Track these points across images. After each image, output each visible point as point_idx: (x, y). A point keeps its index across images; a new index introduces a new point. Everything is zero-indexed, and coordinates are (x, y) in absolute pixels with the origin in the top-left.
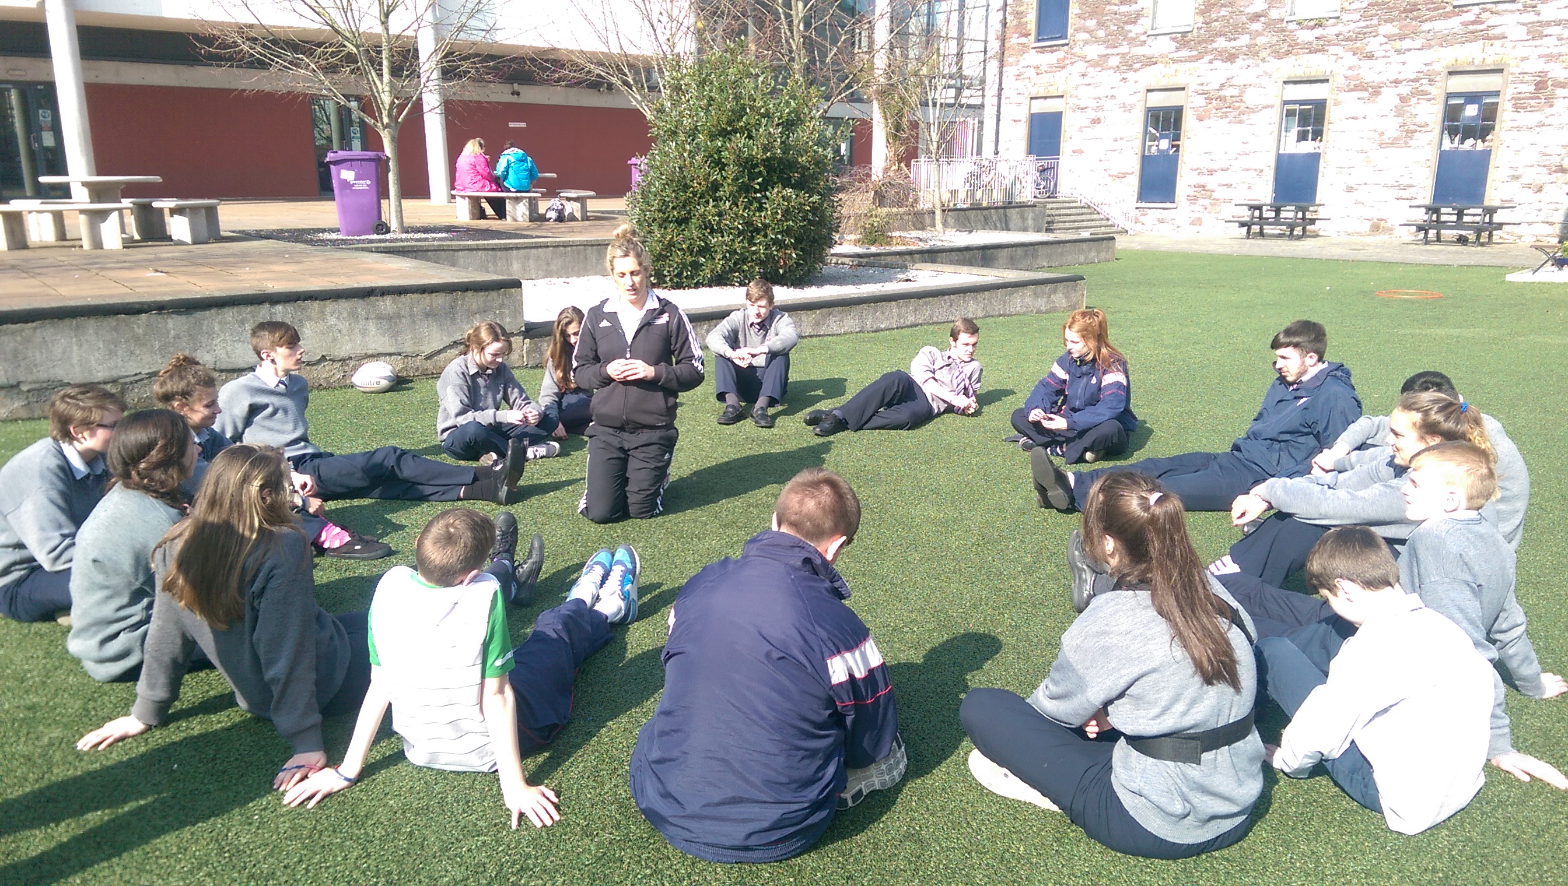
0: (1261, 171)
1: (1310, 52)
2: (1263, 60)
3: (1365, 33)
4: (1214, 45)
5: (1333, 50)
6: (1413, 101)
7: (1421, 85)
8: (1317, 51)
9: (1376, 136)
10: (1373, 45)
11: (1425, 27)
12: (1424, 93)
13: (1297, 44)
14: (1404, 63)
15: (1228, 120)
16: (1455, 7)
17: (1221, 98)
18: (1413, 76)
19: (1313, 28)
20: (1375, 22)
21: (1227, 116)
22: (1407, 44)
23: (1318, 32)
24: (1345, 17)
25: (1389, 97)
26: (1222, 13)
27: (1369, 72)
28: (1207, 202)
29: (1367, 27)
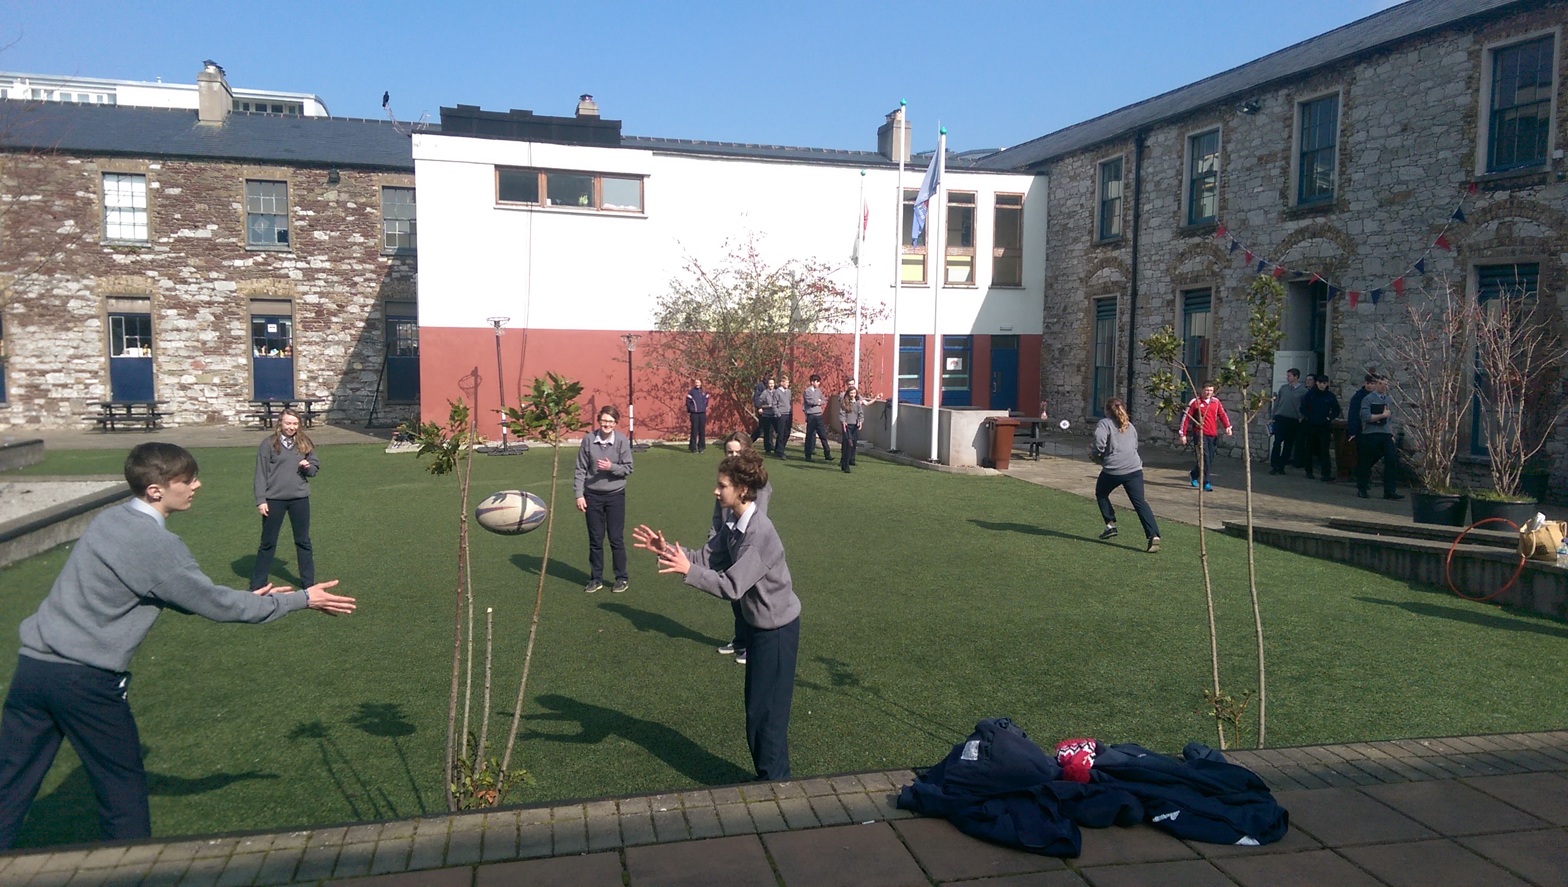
0: (97, 373)
1: (128, 274)
2: (83, 277)
3: (176, 263)
4: (29, 259)
5: (150, 273)
6: (226, 319)
7: (230, 307)
8: (133, 273)
9: (199, 345)
10: (185, 272)
11: (226, 263)
12: (233, 313)
13: (115, 266)
14: (213, 289)
15: (53, 327)
16: (247, 251)
17: (45, 307)
18: (222, 300)
19: (127, 254)
20: (182, 254)
21: (52, 324)
22: (214, 275)
23: (133, 258)
24: (157, 248)
25: (205, 314)
26: (32, 231)
27: (183, 292)
29: (177, 258)
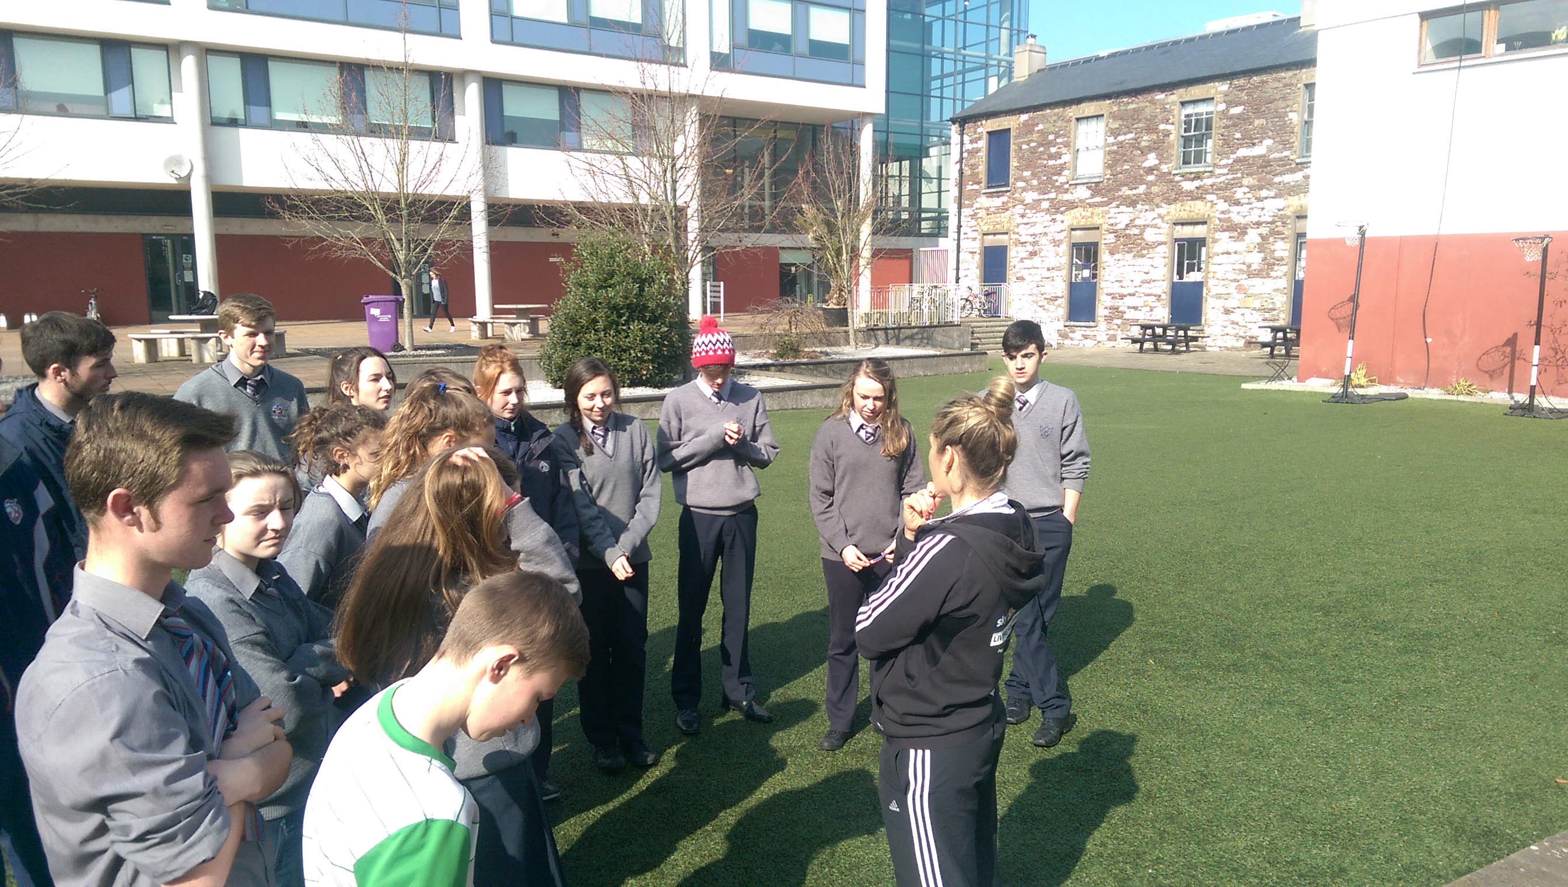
0: (1160, 296)
1: (1192, 199)
2: (1158, 206)
3: (1233, 184)
4: (1120, 193)
5: (1210, 197)
6: (1271, 239)
7: (1277, 226)
8: (1197, 199)
9: (1244, 268)
10: (1239, 193)
11: (1277, 179)
12: (1279, 233)
13: (1182, 193)
14: (1263, 209)
15: (1132, 254)
16: (1297, 164)
17: (1128, 236)
18: (1270, 219)
19: (1193, 180)
20: (1239, 175)
21: (1132, 252)
22: (1264, 193)
23: (1197, 183)
24: (1218, 171)
25: (1253, 236)
26: (1125, 167)
27: (1237, 215)
28: (1119, 322)
29: (1234, 179)
